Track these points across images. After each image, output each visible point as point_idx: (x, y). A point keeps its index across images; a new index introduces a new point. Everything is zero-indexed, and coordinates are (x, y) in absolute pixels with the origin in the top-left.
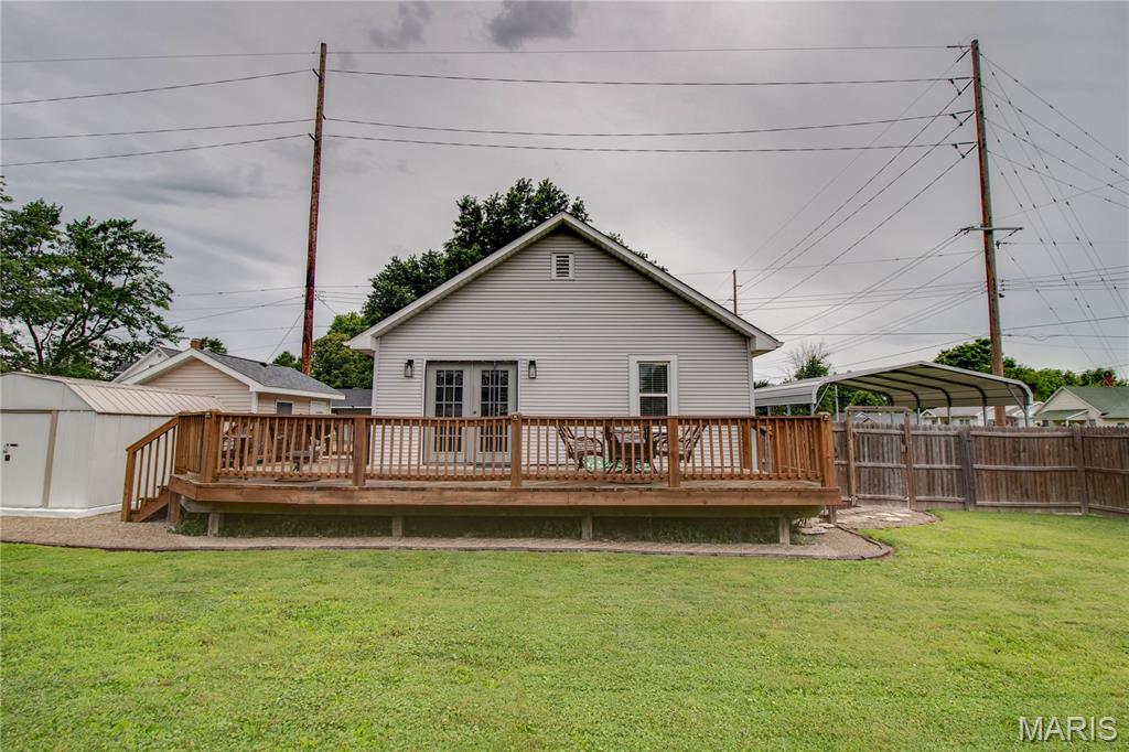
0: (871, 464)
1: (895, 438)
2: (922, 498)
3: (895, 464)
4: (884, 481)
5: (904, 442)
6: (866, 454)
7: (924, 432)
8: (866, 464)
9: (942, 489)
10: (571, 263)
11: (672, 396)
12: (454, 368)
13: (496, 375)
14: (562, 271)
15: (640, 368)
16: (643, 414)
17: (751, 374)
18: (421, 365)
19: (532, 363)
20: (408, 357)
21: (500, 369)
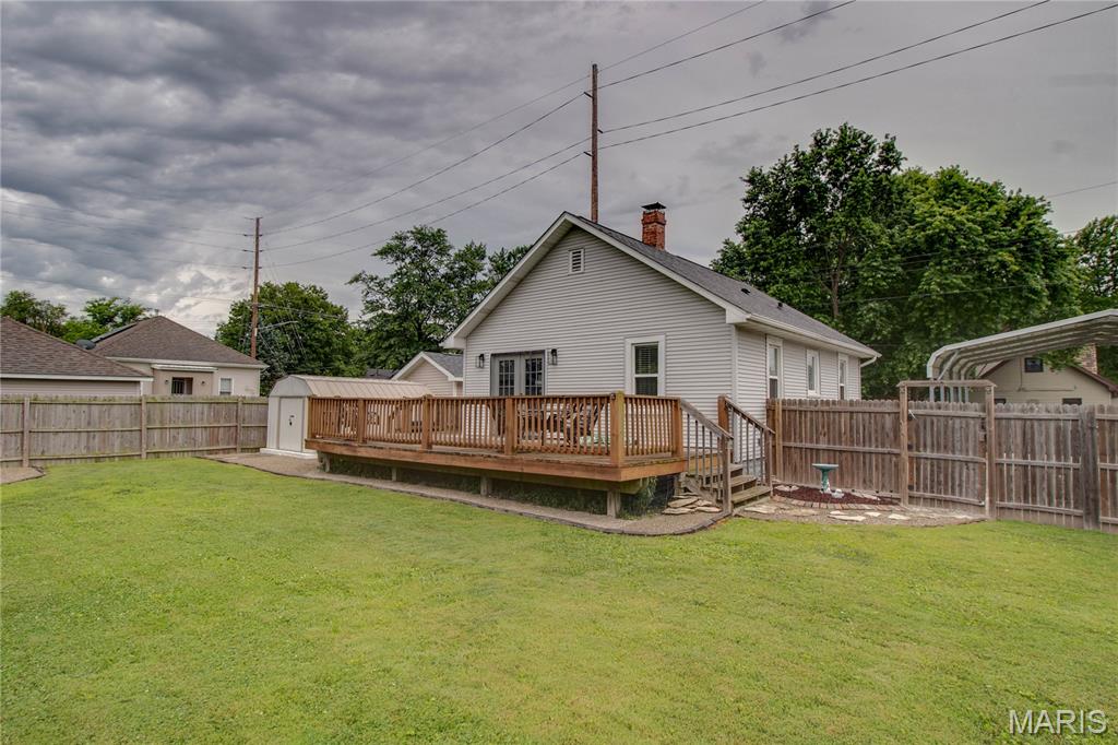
0: (935, 455)
1: (972, 422)
2: (1013, 504)
3: (971, 456)
4: (953, 478)
5: (983, 428)
6: (929, 442)
7: (1020, 414)
8: (928, 454)
9: (1049, 494)
10: (582, 261)
11: (661, 376)
12: (509, 359)
13: (535, 364)
14: (576, 265)
15: (637, 349)
16: (638, 393)
17: (737, 350)
18: (489, 357)
19: (554, 351)
20: (482, 352)
21: (537, 357)
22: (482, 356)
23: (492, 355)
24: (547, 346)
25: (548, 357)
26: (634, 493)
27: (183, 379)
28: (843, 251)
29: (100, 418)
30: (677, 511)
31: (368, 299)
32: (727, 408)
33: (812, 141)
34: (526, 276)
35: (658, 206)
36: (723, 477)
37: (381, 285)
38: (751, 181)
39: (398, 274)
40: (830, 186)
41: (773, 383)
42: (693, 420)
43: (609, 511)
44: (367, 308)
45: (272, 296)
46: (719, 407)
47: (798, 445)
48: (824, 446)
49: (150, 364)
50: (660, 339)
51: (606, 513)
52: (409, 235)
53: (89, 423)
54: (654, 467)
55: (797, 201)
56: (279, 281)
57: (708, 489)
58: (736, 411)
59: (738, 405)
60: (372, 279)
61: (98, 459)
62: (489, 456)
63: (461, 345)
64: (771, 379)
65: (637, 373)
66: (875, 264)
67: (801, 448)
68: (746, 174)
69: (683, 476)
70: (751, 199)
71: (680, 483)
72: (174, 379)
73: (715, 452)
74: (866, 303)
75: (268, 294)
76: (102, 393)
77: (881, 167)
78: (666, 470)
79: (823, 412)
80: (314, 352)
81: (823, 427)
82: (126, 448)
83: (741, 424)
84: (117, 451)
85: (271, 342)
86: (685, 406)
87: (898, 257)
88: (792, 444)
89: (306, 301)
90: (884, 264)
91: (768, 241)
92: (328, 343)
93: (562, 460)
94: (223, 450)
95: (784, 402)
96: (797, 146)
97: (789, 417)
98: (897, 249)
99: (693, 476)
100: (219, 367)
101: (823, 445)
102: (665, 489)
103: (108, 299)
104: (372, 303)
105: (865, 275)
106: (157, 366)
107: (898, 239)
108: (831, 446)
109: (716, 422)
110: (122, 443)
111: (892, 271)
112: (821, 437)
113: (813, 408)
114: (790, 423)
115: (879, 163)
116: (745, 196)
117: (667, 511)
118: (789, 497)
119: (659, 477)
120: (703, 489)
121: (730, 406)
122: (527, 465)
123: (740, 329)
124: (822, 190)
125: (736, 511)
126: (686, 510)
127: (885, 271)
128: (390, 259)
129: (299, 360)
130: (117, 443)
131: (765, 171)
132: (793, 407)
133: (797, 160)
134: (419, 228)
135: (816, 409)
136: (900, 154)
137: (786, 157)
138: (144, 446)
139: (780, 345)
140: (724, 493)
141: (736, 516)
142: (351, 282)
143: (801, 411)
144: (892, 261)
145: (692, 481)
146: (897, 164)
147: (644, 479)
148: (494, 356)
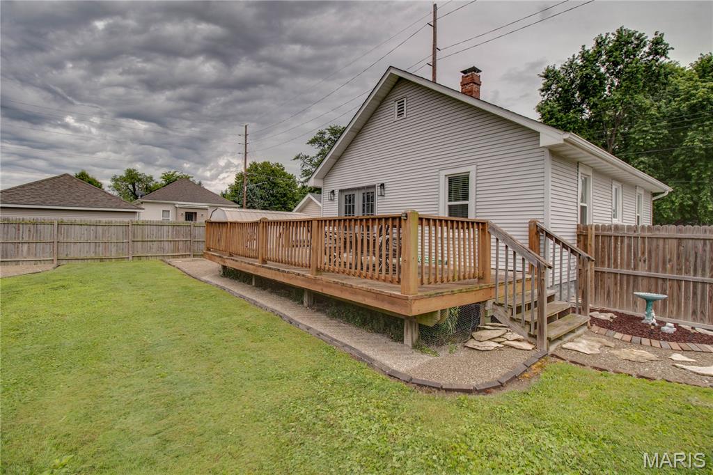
10: (405, 106)
11: (471, 203)
12: (351, 193)
13: (369, 196)
14: (400, 113)
15: (450, 180)
16: (450, 215)
17: (550, 175)
18: (337, 193)
19: (382, 185)
20: (333, 189)
21: (370, 191)
22: (333, 192)
23: (340, 191)
24: (376, 182)
25: (378, 191)
26: (431, 325)
27: (192, 213)
28: (616, 122)
29: (103, 234)
30: (481, 346)
31: (304, 169)
32: (538, 233)
33: (593, 43)
34: (363, 127)
35: (474, 70)
36: (538, 304)
37: (311, 160)
38: (546, 77)
39: (321, 154)
40: (608, 75)
41: (583, 209)
42: (502, 244)
43: (405, 340)
44: (303, 174)
45: (256, 168)
46: (530, 231)
47: (613, 270)
48: (645, 273)
49: (174, 204)
50: (471, 169)
51: (402, 341)
52: (326, 131)
53: (96, 237)
54: (456, 297)
55: (581, 88)
56: (260, 161)
57: (518, 321)
58: (548, 235)
59: (551, 230)
60: (306, 157)
61: (101, 260)
62: (299, 274)
63: (319, 184)
64: (581, 207)
65: (450, 201)
66: (645, 129)
67: (616, 274)
68: (542, 71)
69: (489, 305)
70: (546, 89)
71: (486, 312)
72: (186, 213)
73: (528, 276)
74: (636, 158)
75: (254, 167)
76: (104, 219)
77: (651, 57)
78: (469, 299)
79: (643, 238)
80: (278, 200)
81: (643, 253)
82: (119, 253)
83: (554, 249)
84: (113, 255)
85: (254, 194)
86: (494, 229)
87: (664, 123)
88: (606, 269)
89: (273, 171)
90: (653, 128)
91: (559, 117)
92: (285, 195)
93: (354, 285)
94: (182, 255)
95: (597, 228)
96: (583, 46)
97: (603, 243)
98: (664, 117)
99: (501, 305)
100: (210, 206)
101: (641, 272)
102: (469, 319)
103: (172, 171)
104: (306, 171)
105: (637, 137)
106: (177, 206)
107: (664, 109)
108: (653, 274)
109: (527, 246)
110: (117, 250)
111: (660, 134)
112: (640, 264)
113: (631, 234)
114: (603, 248)
115: (649, 54)
116: (542, 87)
117: (471, 343)
118: (610, 328)
119: (461, 307)
120: (512, 319)
121: (542, 230)
122: (326, 286)
123: (555, 153)
124: (601, 78)
125: (552, 348)
126: (493, 345)
127: (653, 134)
128: (317, 146)
129: (269, 204)
130: (114, 250)
131: (557, 68)
132: (606, 233)
133: (583, 56)
134: (333, 126)
135: (636, 235)
136: (667, 45)
137: (574, 56)
138: (130, 252)
139: (591, 174)
140: (538, 326)
141: (552, 355)
142: (294, 159)
143: (616, 237)
144: (660, 126)
145: (500, 310)
146: (664, 54)
147: (443, 311)
148: (341, 191)
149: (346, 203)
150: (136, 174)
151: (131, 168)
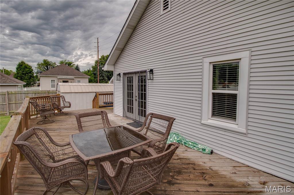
13: (142, 79)
18: (122, 75)
19: (151, 71)
20: (119, 72)
21: (144, 74)
22: (119, 75)
24: (147, 68)
25: (148, 75)
27: (66, 81)
49: (57, 77)
50: (243, 56)
63: (111, 69)
65: (214, 89)
72: (63, 81)
100: (75, 77)
103: (64, 60)
148: (124, 74)
149: (128, 83)
150: (48, 62)
151: (45, 59)
